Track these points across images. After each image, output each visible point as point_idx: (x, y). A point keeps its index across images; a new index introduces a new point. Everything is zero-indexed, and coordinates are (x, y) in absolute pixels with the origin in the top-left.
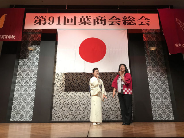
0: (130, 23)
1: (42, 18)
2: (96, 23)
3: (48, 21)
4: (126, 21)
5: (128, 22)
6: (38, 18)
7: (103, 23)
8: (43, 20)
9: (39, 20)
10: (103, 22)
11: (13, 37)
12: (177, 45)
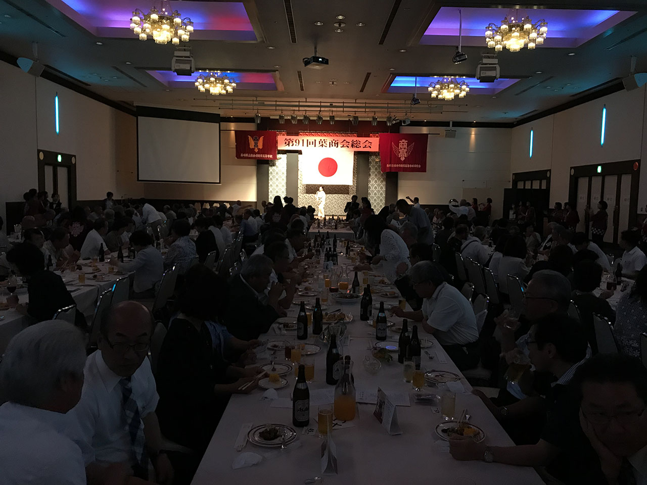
0: (357, 146)
1: (290, 140)
2: (331, 145)
3: (294, 143)
4: (354, 144)
6: (287, 140)
7: (336, 146)
11: (271, 156)
12: (388, 166)
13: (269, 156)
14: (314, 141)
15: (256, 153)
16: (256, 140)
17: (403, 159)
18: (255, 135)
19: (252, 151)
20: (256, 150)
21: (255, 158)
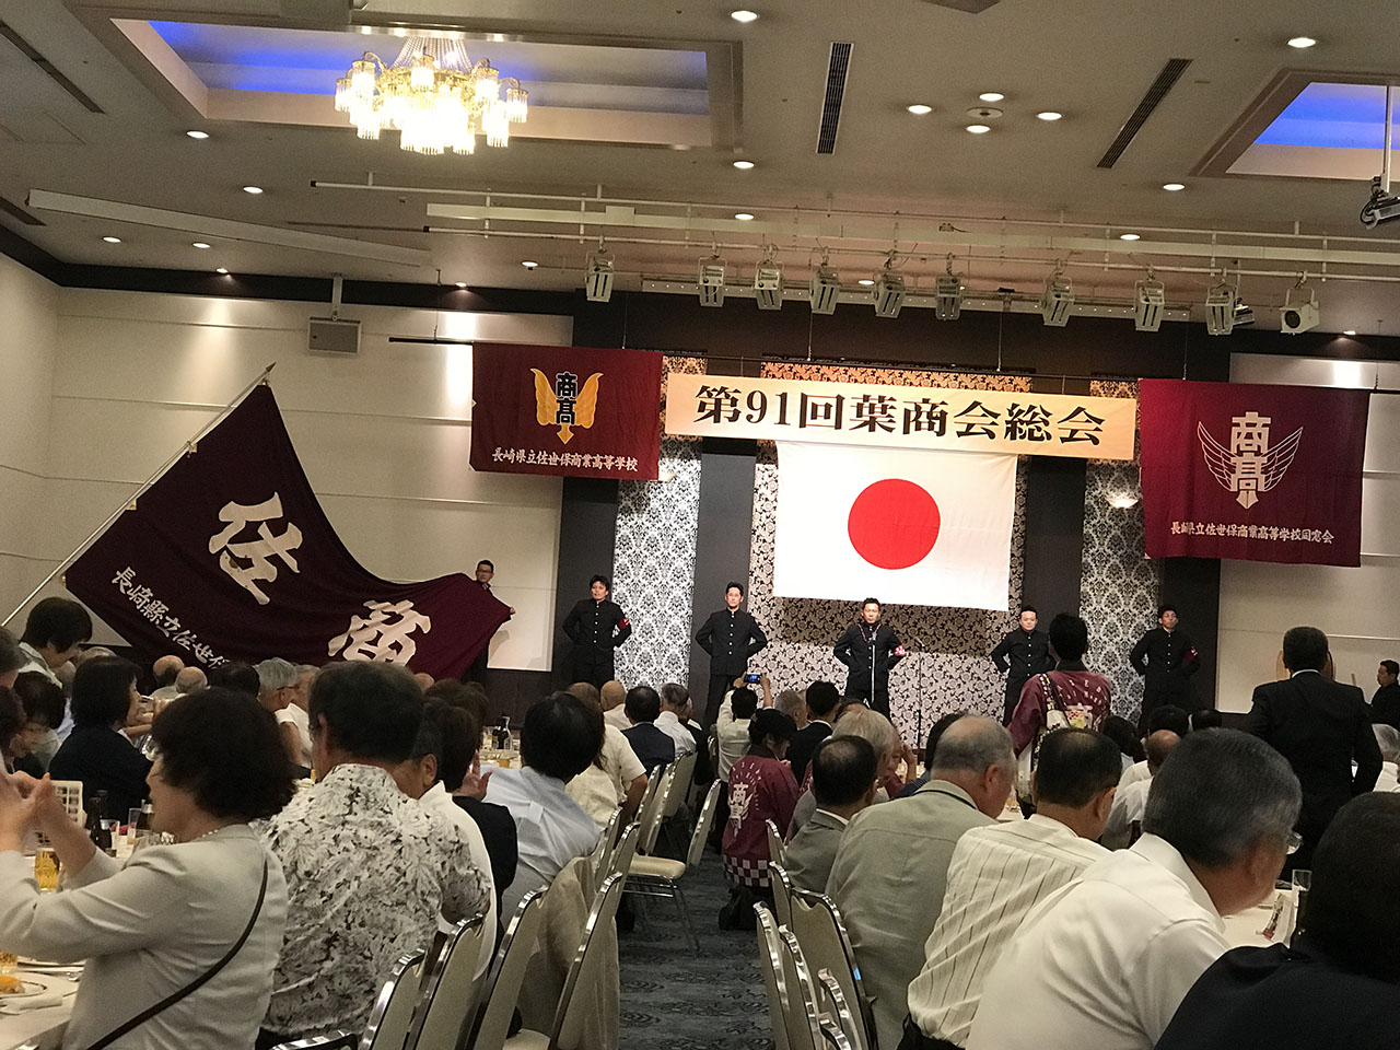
0: (1031, 431)
1: (723, 395)
2: (913, 425)
3: (744, 409)
4: (1018, 425)
5: (1025, 428)
6: (710, 395)
7: (937, 428)
8: (729, 402)
9: (713, 401)
10: (937, 422)
11: (632, 464)
12: (1175, 528)
13: (621, 461)
14: (833, 402)
15: (561, 449)
16: (567, 390)
17: (1247, 500)
18: (566, 367)
19: (546, 438)
20: (566, 435)
21: (559, 469)
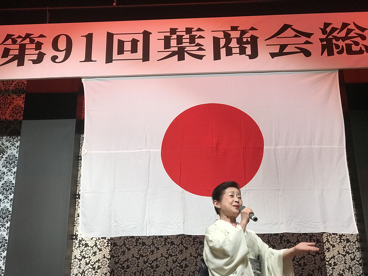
0: (349, 46)
1: (27, 41)
2: (223, 51)
3: (48, 51)
4: (334, 41)
5: (341, 43)
6: (14, 42)
8: (33, 46)
9: (17, 47)
10: (249, 47)
14: (140, 37)
